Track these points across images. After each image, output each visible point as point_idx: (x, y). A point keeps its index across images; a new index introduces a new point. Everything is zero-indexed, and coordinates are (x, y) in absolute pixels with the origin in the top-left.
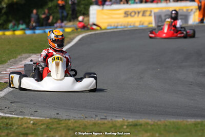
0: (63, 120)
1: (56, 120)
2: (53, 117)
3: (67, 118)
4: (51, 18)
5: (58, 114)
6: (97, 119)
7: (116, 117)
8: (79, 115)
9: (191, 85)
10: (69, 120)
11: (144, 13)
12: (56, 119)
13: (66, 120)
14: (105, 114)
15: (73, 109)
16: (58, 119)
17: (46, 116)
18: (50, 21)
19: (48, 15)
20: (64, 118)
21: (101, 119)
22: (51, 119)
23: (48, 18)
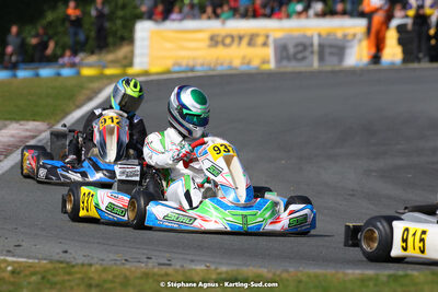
0: (77, 264)
1: (61, 265)
2: (57, 257)
3: (86, 262)
4: (52, 45)
5: (66, 252)
6: (150, 265)
7: (192, 261)
8: (112, 256)
9: (353, 195)
10: (91, 265)
11: (252, 40)
12: (61, 262)
13: (83, 265)
14: (168, 255)
15: (98, 243)
16: (68, 263)
17: (40, 256)
18: (49, 51)
19: (45, 38)
20: (80, 261)
21: (160, 264)
22: (51, 262)
23: (44, 45)
